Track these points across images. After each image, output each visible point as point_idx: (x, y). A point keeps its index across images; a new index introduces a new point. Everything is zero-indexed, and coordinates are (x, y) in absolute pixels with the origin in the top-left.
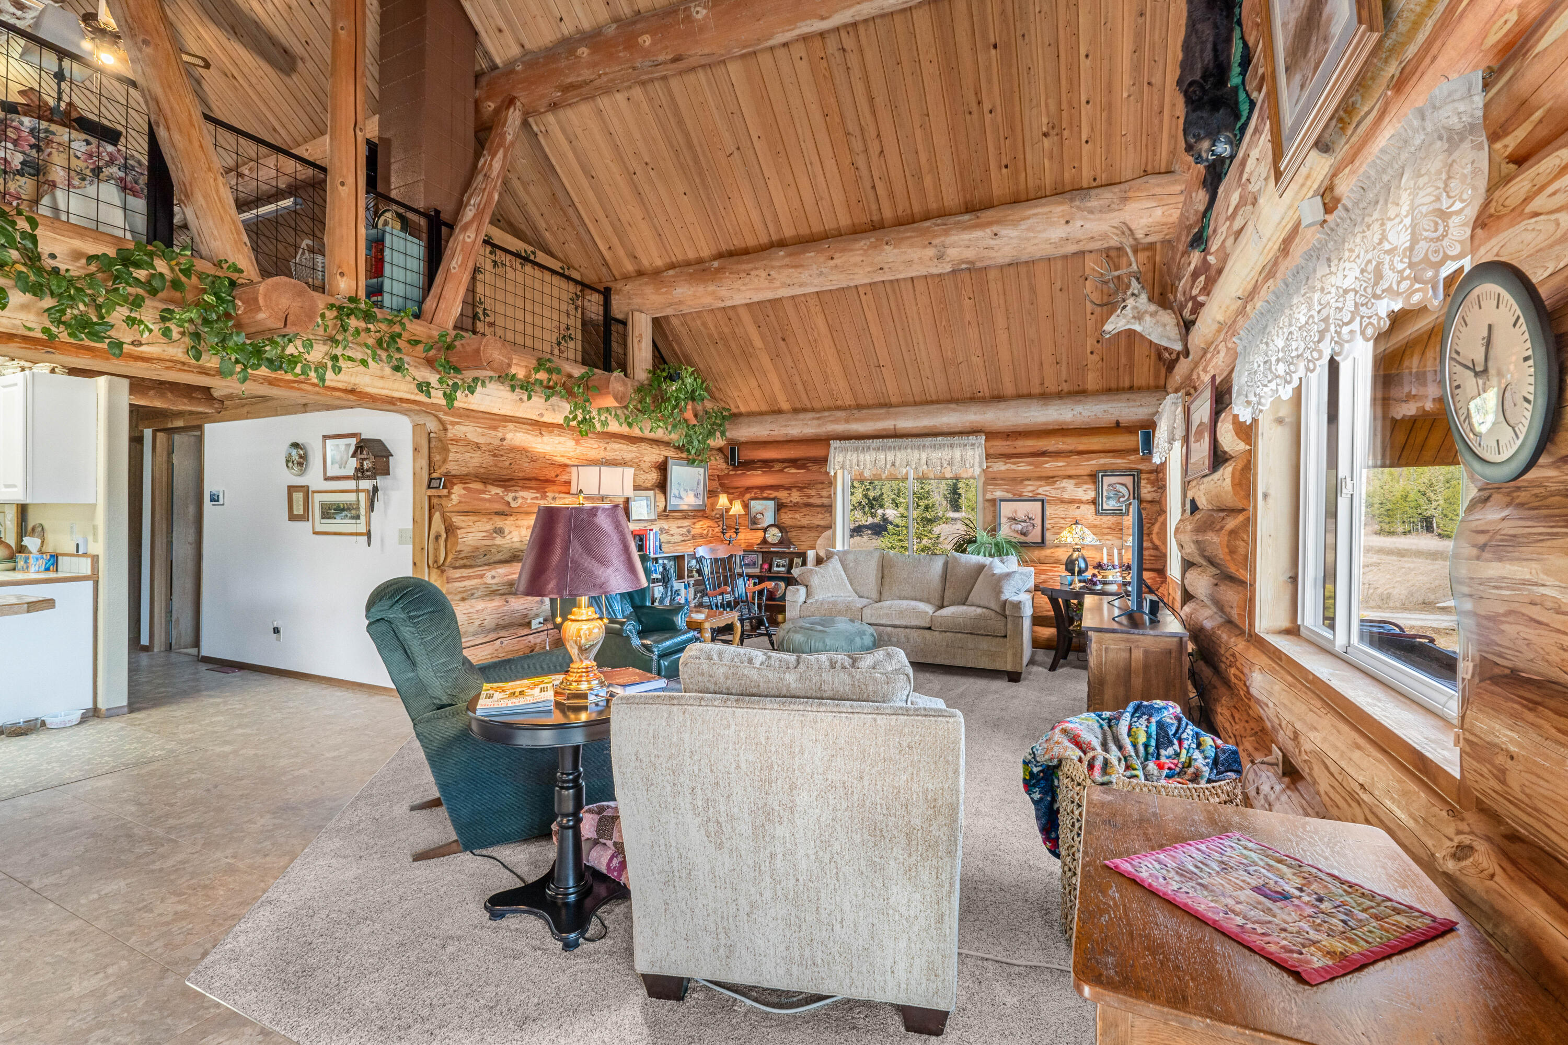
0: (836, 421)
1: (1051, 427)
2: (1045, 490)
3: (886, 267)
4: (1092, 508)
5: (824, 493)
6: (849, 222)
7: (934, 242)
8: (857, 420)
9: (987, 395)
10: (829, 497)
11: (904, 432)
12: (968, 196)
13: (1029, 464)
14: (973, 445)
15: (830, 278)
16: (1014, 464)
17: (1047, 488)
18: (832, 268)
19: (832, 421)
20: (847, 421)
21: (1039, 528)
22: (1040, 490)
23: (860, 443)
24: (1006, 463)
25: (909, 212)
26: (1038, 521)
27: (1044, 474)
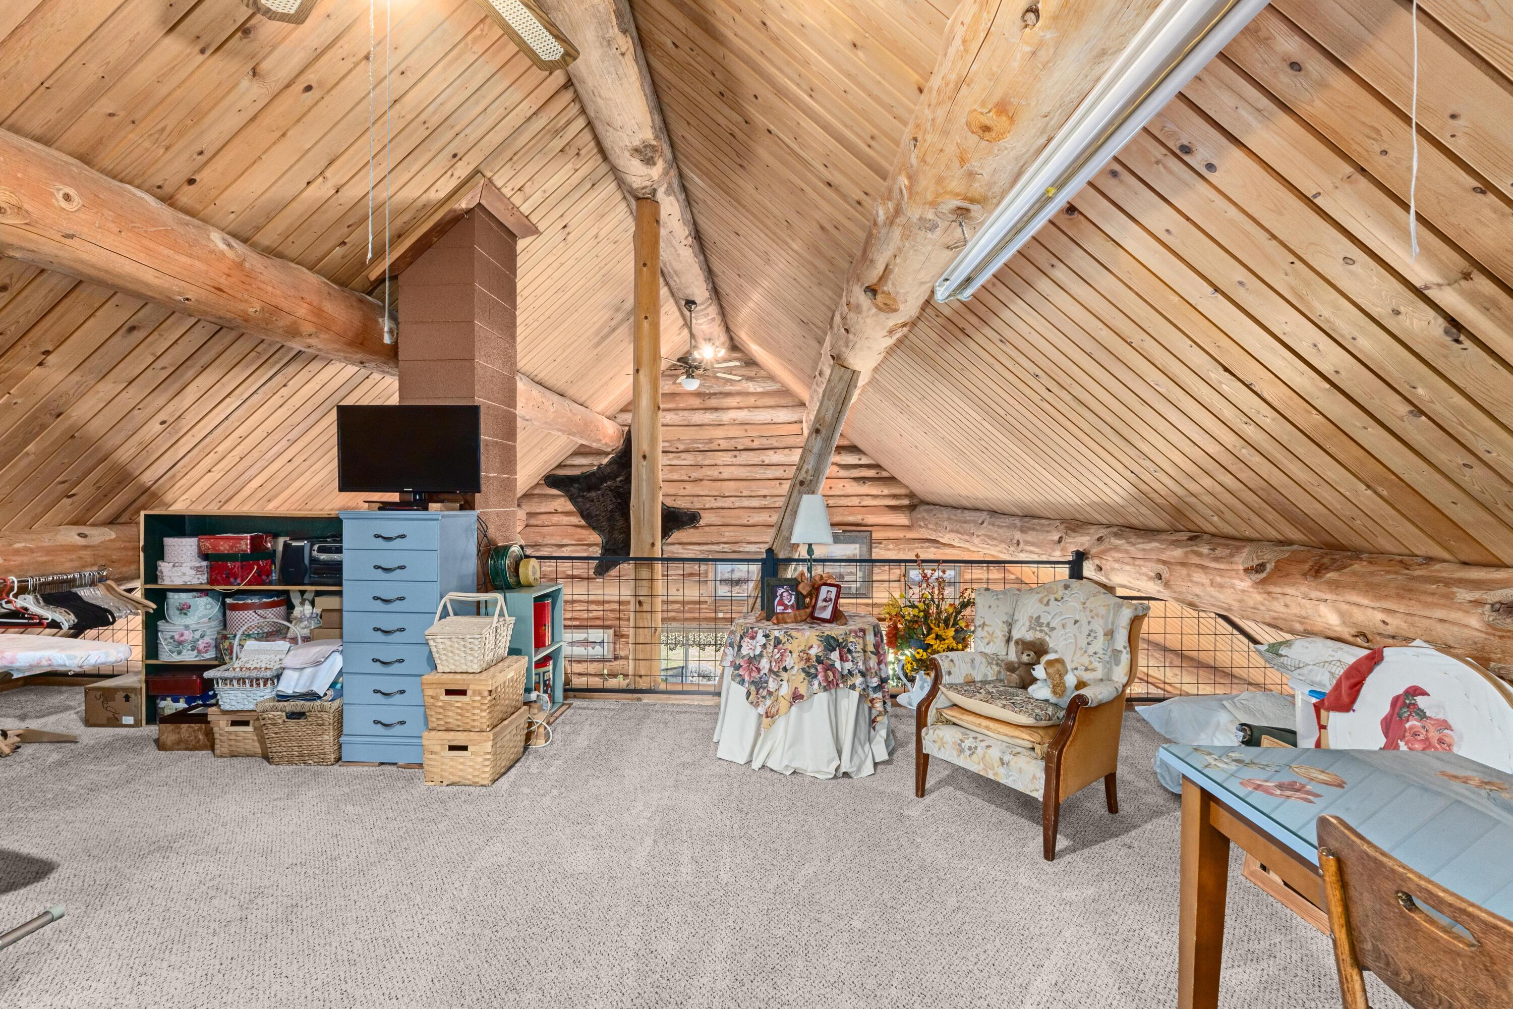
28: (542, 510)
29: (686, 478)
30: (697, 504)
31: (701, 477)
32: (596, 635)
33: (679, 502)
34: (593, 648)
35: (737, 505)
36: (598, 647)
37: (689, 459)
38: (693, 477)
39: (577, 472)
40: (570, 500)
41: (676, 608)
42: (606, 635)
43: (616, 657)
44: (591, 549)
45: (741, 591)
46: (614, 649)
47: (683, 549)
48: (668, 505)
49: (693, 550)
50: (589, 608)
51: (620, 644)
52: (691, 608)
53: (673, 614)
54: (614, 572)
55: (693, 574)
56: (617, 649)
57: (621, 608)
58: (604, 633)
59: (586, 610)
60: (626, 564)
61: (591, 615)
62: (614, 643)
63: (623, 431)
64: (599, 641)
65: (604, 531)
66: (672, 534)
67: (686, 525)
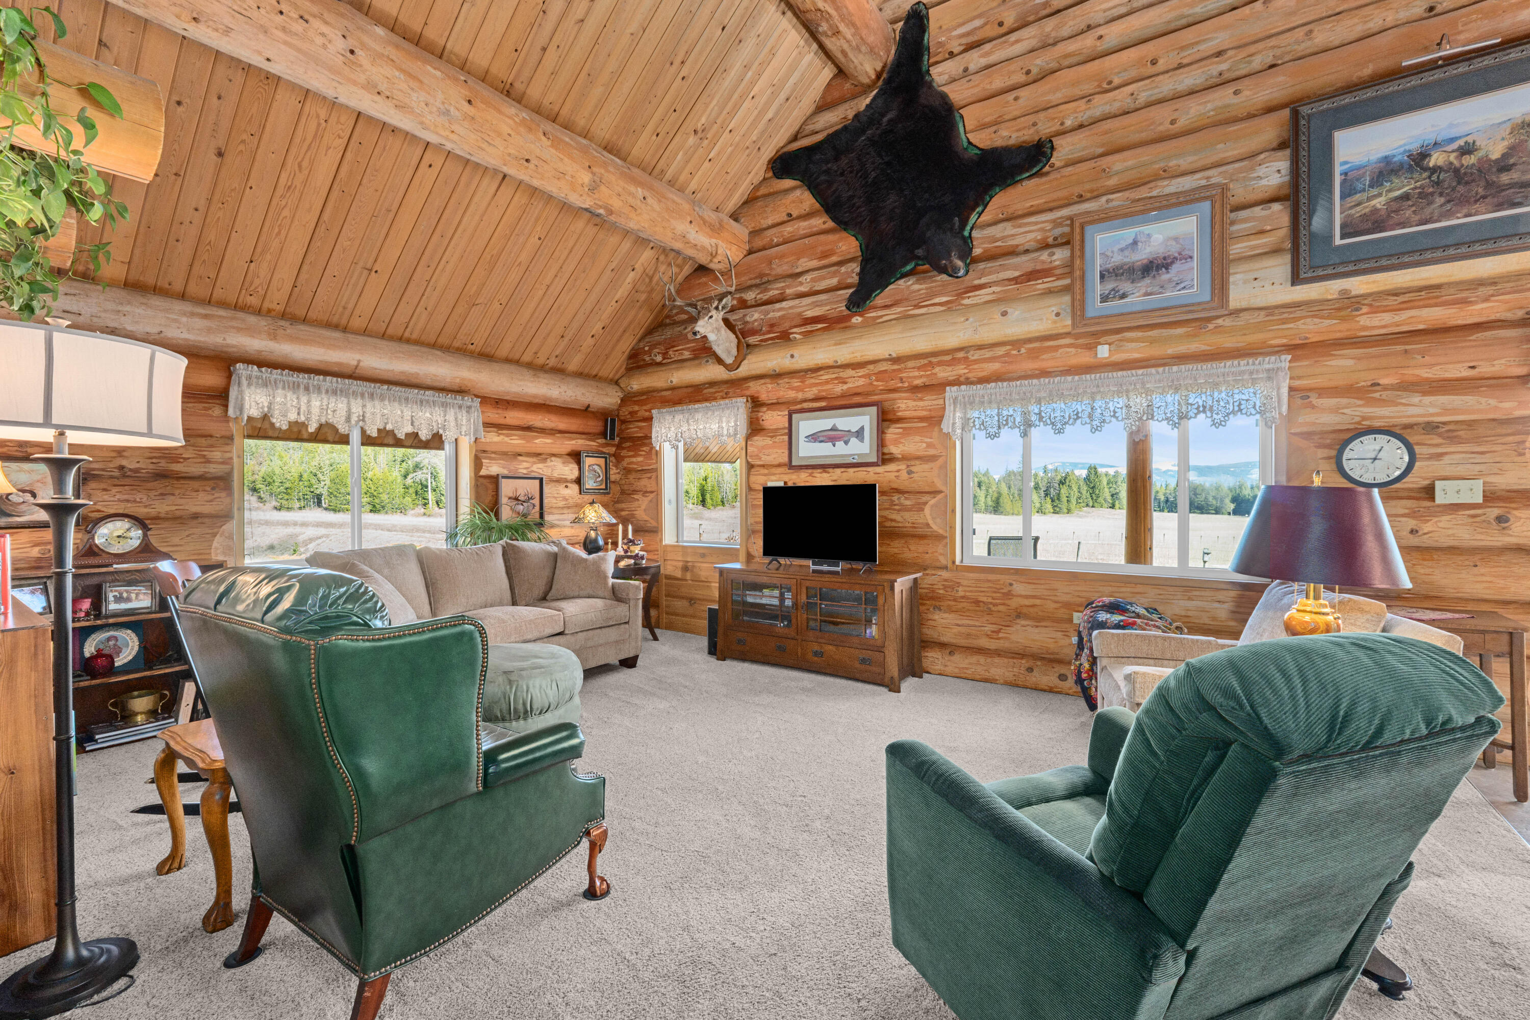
0: (250, 331)
1: (536, 401)
2: (539, 468)
3: (534, 161)
4: (575, 487)
5: (216, 455)
6: (485, 63)
7: (594, 169)
8: (293, 339)
9: (478, 350)
10: (228, 462)
11: (369, 373)
12: (615, 137)
13: (521, 438)
14: (469, 407)
15: (455, 127)
16: (507, 435)
17: (540, 466)
18: (466, 116)
19: (239, 330)
20: (274, 337)
21: (537, 508)
22: (535, 468)
23: (302, 378)
24: (499, 434)
25: (556, 109)
26: (537, 502)
27: (534, 450)
28: (770, 222)
29: (1020, 78)
30: (1045, 127)
31: (1054, 65)
32: (848, 422)
33: (1005, 133)
34: (846, 443)
35: (1143, 98)
36: (854, 441)
37: (1028, 37)
38: (1035, 71)
40: (809, 189)
41: (1001, 353)
42: (868, 417)
43: (885, 459)
44: (843, 269)
45: (1156, 289)
46: (881, 443)
47: (1014, 227)
48: (981, 146)
49: (1036, 223)
50: (841, 375)
51: (892, 432)
52: (1034, 348)
53: (995, 366)
54: (881, 299)
55: (1038, 271)
56: (888, 443)
57: (896, 367)
58: (864, 414)
59: (836, 378)
60: (901, 282)
61: (845, 387)
62: (881, 433)
63: (894, 31)
64: (854, 430)
65: (862, 222)
66: (991, 198)
67: (1021, 173)
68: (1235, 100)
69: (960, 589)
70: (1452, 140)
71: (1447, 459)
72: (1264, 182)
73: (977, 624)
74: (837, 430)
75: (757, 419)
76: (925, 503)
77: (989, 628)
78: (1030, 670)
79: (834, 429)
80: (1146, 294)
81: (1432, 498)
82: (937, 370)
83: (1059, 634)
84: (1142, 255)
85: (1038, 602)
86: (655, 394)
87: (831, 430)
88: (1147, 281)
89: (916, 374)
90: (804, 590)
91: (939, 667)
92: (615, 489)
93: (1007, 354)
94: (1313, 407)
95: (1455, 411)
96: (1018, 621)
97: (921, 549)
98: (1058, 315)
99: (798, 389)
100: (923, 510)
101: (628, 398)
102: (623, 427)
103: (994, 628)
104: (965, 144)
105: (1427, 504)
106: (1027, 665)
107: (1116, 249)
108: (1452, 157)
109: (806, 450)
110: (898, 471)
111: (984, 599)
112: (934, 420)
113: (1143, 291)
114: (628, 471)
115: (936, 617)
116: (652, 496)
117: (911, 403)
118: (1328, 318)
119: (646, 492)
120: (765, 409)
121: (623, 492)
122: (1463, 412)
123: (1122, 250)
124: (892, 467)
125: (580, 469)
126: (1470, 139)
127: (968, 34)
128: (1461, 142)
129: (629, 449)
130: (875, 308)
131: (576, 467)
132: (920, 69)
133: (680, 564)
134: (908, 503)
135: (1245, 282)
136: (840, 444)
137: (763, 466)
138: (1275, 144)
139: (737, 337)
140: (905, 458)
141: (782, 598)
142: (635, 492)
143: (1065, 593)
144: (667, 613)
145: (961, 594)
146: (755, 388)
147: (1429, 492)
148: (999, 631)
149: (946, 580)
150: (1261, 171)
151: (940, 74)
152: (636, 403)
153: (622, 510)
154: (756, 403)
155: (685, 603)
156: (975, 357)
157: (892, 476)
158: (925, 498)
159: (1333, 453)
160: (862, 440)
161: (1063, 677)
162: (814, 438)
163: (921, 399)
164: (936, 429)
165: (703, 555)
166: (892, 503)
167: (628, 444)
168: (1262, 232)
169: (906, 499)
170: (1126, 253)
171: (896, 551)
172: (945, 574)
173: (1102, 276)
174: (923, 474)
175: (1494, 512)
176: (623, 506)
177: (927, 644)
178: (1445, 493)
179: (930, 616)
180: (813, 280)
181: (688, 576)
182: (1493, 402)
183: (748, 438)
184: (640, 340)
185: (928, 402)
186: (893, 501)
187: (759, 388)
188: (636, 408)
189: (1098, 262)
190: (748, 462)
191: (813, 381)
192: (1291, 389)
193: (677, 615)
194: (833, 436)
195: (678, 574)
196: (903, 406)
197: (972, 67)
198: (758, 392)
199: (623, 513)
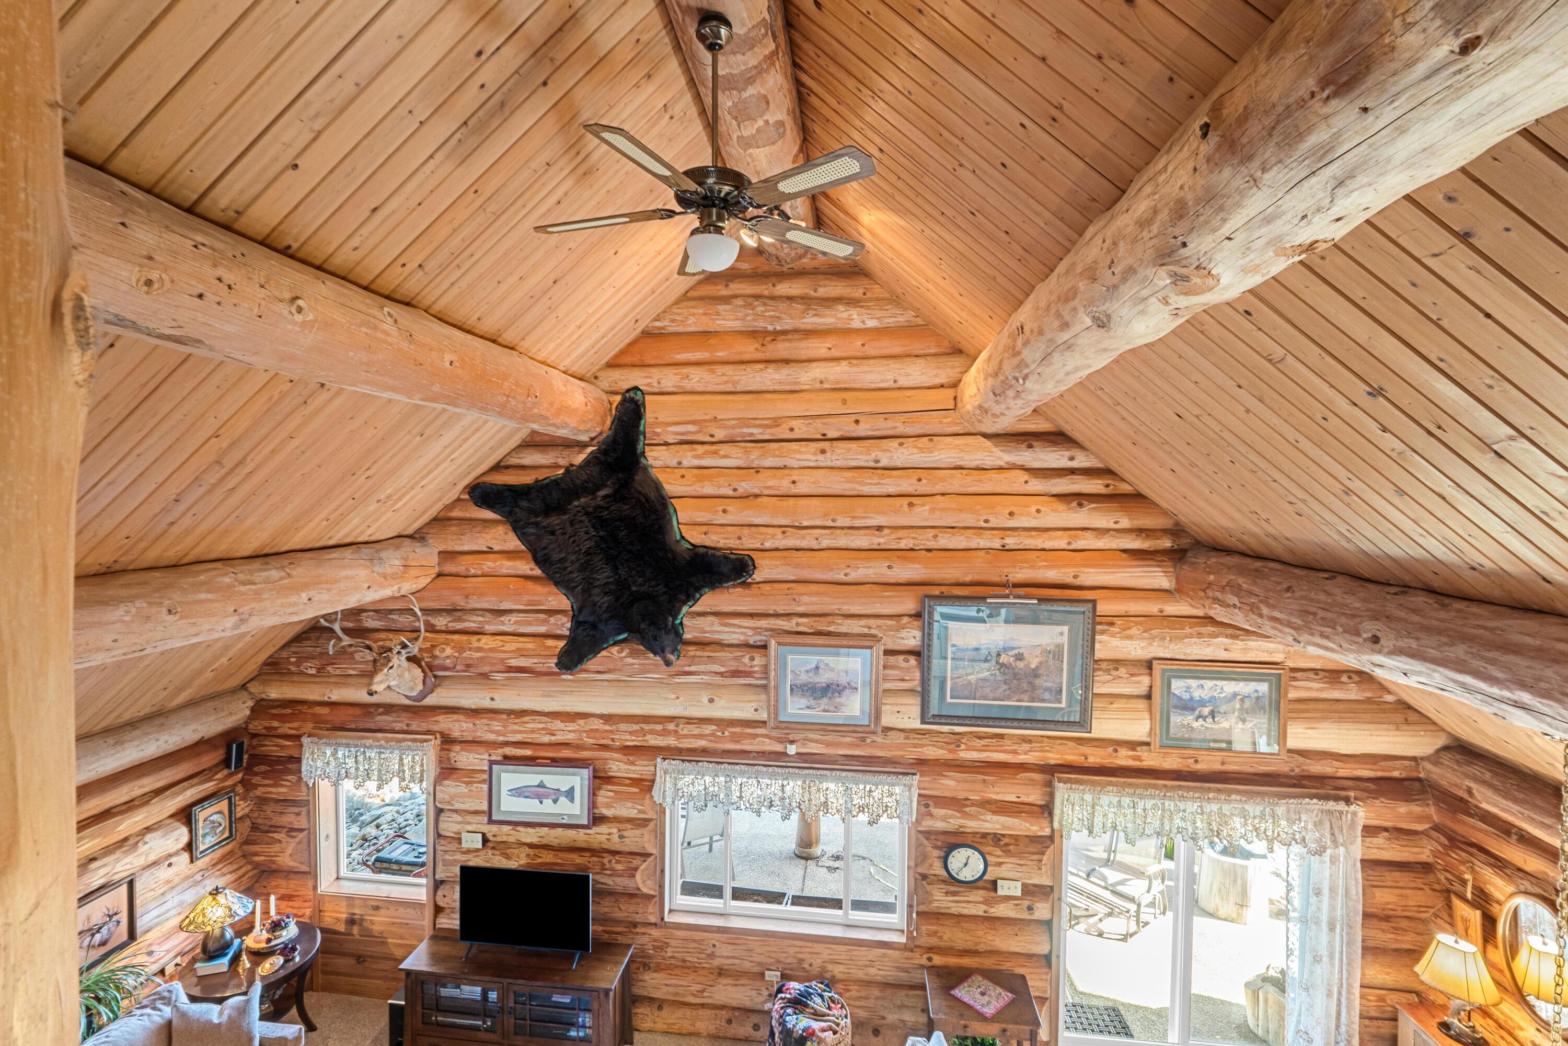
2: (127, 863)
4: (184, 858)
17: (129, 858)
21: (125, 921)
22: (120, 866)
26: (124, 917)
27: (115, 842)
28: (467, 548)
29: (729, 492)
30: (747, 542)
31: (756, 491)
32: (557, 780)
33: (714, 538)
34: (555, 801)
35: (825, 543)
37: (734, 457)
38: (741, 490)
39: (527, 479)
40: (515, 529)
41: (707, 732)
42: (578, 779)
43: (597, 820)
44: (552, 620)
45: (832, 708)
46: (593, 805)
47: (722, 625)
48: (692, 541)
49: (740, 627)
50: (549, 726)
51: (605, 795)
52: (735, 733)
53: (702, 743)
54: (592, 664)
55: (741, 672)
56: (599, 805)
57: (607, 728)
58: (574, 775)
59: (543, 729)
60: (615, 650)
61: (553, 738)
62: (593, 793)
63: (611, 404)
64: (563, 789)
65: (574, 588)
66: (701, 595)
67: (727, 581)
68: (889, 572)
69: (669, 950)
70: (1013, 648)
71: (1004, 867)
72: (906, 642)
73: (684, 983)
74: (544, 787)
75: (449, 759)
76: (636, 869)
77: (695, 988)
78: (729, 1021)
79: (541, 785)
80: (825, 711)
81: (995, 890)
82: (648, 737)
83: (754, 993)
84: (824, 678)
85: (737, 961)
86: (304, 709)
87: (538, 786)
88: (825, 700)
89: (629, 737)
90: (512, 996)
91: (648, 1025)
92: (244, 829)
93: (713, 735)
94: (931, 815)
95: (1008, 828)
96: (720, 980)
97: (632, 909)
98: (756, 710)
99: (498, 733)
100: (633, 876)
101: (261, 708)
102: (255, 742)
103: (699, 987)
104: (678, 537)
105: (993, 894)
106: (727, 1017)
107: (803, 669)
108: (1012, 659)
109: (509, 805)
110: (609, 834)
111: (690, 959)
112: (646, 785)
113: (822, 707)
114: (263, 801)
115: (646, 977)
116: (302, 835)
117: (623, 766)
118: (942, 748)
119: (292, 830)
120: (457, 748)
121: (255, 828)
122: (1013, 829)
123: (807, 671)
124: (603, 829)
125: (190, 831)
126: (1021, 651)
127: (683, 434)
128: (1016, 652)
129: (265, 775)
130: (587, 671)
131: (184, 830)
132: (635, 449)
133: (344, 916)
134: (619, 867)
135: (892, 713)
136: (548, 802)
137: (456, 811)
138: (913, 612)
139: (423, 671)
140: (616, 820)
141: (485, 994)
142: (275, 828)
143: (761, 954)
144: (324, 972)
145: (670, 954)
146: (445, 723)
147: (994, 883)
148: (703, 991)
149: (655, 941)
150: (904, 633)
151: (655, 459)
152: (275, 717)
153: (256, 854)
154: (447, 741)
155: (352, 961)
156: (685, 732)
157: (603, 838)
158: (636, 861)
159: (942, 854)
160: (572, 800)
161: (756, 1027)
162: (518, 792)
163: (633, 763)
164: (648, 796)
165: (377, 908)
166: (603, 868)
167: (263, 768)
168: (903, 680)
169: (618, 862)
170: (811, 675)
171: (606, 910)
172: (655, 933)
173: (792, 690)
174: (634, 839)
175: (1026, 903)
176: (256, 848)
177: (637, 1000)
178: (1005, 888)
179: (641, 977)
180: (516, 622)
181: (355, 930)
182: (1028, 825)
183: (438, 780)
184: (283, 648)
185: (639, 768)
186: (603, 864)
187: (451, 725)
188: (276, 724)
189: (789, 677)
190: (436, 806)
191: (516, 727)
192: (920, 795)
193: (338, 974)
194: (540, 793)
195: (342, 928)
196: (615, 768)
197: (685, 463)
198: (450, 729)
199: (256, 859)
